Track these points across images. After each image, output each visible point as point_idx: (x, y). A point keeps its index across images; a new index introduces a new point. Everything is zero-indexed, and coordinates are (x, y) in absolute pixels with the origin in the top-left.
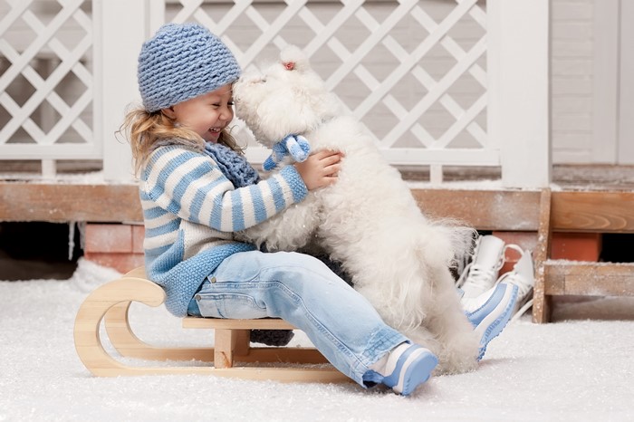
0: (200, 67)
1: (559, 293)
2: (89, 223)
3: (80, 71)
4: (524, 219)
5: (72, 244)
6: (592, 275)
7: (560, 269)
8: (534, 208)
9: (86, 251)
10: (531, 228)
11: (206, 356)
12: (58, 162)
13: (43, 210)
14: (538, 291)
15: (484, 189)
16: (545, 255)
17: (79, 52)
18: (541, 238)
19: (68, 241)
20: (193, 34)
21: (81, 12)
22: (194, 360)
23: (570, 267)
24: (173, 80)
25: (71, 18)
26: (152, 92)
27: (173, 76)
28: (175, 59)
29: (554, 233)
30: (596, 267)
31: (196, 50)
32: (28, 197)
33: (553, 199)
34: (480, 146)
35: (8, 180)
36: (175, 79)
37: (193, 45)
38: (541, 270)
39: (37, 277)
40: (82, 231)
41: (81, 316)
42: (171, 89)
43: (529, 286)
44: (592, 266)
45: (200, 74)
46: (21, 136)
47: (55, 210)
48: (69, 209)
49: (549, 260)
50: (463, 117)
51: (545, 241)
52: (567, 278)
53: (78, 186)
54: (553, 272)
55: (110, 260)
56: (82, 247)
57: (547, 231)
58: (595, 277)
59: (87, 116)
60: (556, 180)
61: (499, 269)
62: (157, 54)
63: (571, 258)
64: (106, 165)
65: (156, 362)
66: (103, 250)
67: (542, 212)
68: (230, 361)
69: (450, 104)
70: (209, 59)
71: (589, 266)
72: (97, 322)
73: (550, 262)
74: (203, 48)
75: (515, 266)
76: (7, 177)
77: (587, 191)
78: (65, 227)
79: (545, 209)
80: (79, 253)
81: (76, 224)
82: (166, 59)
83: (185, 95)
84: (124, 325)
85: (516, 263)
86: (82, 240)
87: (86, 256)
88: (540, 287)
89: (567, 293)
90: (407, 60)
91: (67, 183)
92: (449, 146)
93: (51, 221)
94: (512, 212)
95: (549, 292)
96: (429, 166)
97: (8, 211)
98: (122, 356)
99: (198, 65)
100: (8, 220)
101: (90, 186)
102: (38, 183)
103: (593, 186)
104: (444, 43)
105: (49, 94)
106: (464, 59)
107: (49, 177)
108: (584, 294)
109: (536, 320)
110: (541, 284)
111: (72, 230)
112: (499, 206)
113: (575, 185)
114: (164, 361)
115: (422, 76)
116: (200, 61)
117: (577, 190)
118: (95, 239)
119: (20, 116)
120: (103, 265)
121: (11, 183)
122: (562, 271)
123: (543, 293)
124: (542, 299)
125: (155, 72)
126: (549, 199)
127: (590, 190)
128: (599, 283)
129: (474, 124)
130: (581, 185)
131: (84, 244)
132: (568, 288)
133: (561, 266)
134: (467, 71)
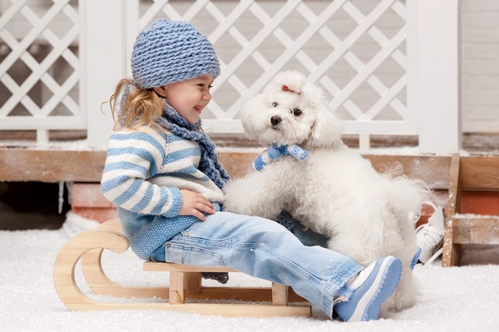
0: (191, 56)
1: (464, 242)
2: (76, 183)
3: (69, 56)
4: (437, 180)
5: (61, 200)
6: (493, 227)
7: (466, 222)
8: (446, 170)
9: (73, 206)
10: (444, 187)
11: (163, 294)
12: (51, 131)
13: (37, 172)
14: (447, 240)
15: (404, 154)
16: (453, 210)
17: (68, 41)
18: (451, 195)
19: (58, 197)
20: (187, 30)
21: (69, 7)
22: (155, 297)
23: (474, 220)
24: (166, 64)
25: (61, 12)
26: (147, 72)
27: (167, 60)
28: (171, 46)
29: (463, 191)
30: (496, 220)
31: (189, 42)
32: (25, 161)
33: (462, 163)
34: (401, 119)
35: (9, 147)
36: (169, 63)
37: (187, 37)
38: (450, 223)
39: (32, 227)
40: (70, 189)
41: (59, 260)
42: (164, 71)
43: (441, 236)
44: (493, 219)
45: (189, 61)
46: (20, 110)
47: (48, 172)
48: (58, 170)
49: (457, 214)
50: (386, 95)
51: (454, 199)
52: (471, 230)
53: (67, 152)
54: (460, 225)
55: (93, 213)
56: (70, 202)
57: (456, 190)
58: (495, 228)
59: (74, 93)
60: (465, 147)
61: (416, 221)
62: (155, 41)
63: (476, 213)
64: (89, 134)
65: (123, 299)
66: (87, 205)
67: (452, 174)
68: (182, 299)
69: (375, 83)
70: (199, 51)
71: (490, 219)
72: (72, 266)
73: (458, 216)
74: (195, 41)
75: (429, 219)
76: (8, 144)
77: (490, 156)
78: (56, 186)
79: (455, 171)
80: (67, 207)
81: (65, 184)
82: (162, 45)
83: (174, 78)
84: (97, 268)
85: (430, 217)
86: (70, 197)
87: (73, 210)
88: (449, 237)
89: (471, 242)
90: (340, 46)
91: (57, 149)
92: (375, 118)
93: (45, 181)
94: (428, 174)
95: (456, 242)
96: (358, 135)
97: (9, 173)
98: (96, 294)
99: (189, 54)
100: (9, 180)
101: (76, 152)
102: (33, 149)
103: (496, 152)
104: (370, 32)
105: (43, 75)
106: (388, 46)
107: (43, 144)
108: (486, 243)
109: (445, 265)
110: (450, 235)
111: (61, 188)
112: (417, 169)
113: (482, 151)
114: (130, 298)
115: (352, 59)
116: (191, 51)
117: (481, 155)
118: (81, 195)
119: (19, 93)
120: (88, 217)
121: (11, 149)
122: (467, 223)
123: (451, 242)
124: (451, 247)
125: (151, 55)
126: (458, 163)
127: (493, 155)
129: (396, 100)
130: (487, 151)
131: (72, 200)
132: (472, 238)
133: (467, 220)
134: (390, 55)
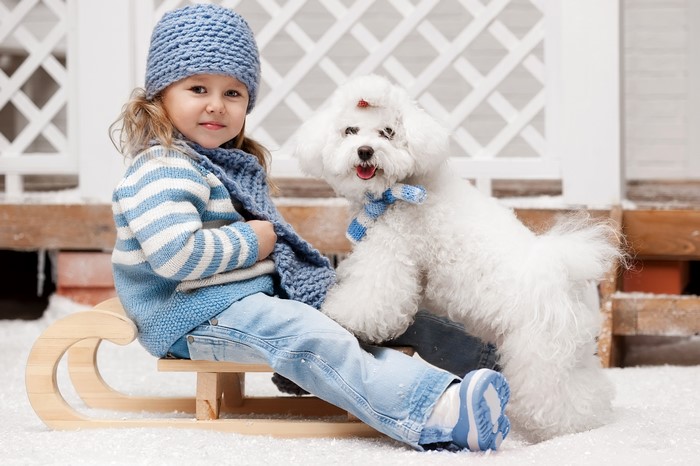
1: (631, 332)
2: (63, 251)
3: (53, 68)
5: (41, 277)
6: (670, 311)
7: (631, 304)
9: (59, 285)
11: (188, 407)
13: (7, 235)
14: (604, 330)
15: (542, 207)
16: (613, 287)
17: (51, 42)
19: (36, 272)
22: (176, 412)
23: (643, 300)
25: (40, 2)
30: (675, 301)
33: (625, 218)
34: (535, 154)
38: (609, 305)
40: (54, 260)
41: (33, 357)
44: (670, 300)
47: (21, 236)
48: (37, 234)
49: (618, 293)
50: (515, 120)
51: (615, 269)
52: (639, 314)
53: (49, 207)
54: (624, 308)
55: (88, 296)
56: (54, 279)
58: (674, 313)
59: (59, 120)
60: (629, 196)
63: (646, 290)
64: (83, 181)
66: (79, 284)
68: (215, 412)
69: (500, 104)
71: (667, 300)
72: (53, 363)
73: (619, 295)
77: (667, 209)
78: (34, 255)
80: (51, 287)
81: (47, 253)
84: (91, 369)
86: (55, 272)
87: (59, 291)
88: (606, 326)
89: (639, 333)
90: (446, 50)
91: (35, 203)
92: (500, 155)
93: (17, 248)
95: (618, 332)
96: (474, 179)
98: (89, 407)
101: (63, 206)
102: (1, 203)
103: (676, 204)
104: (492, 30)
105: (15, 94)
106: (517, 48)
107: (14, 194)
108: (661, 333)
110: (608, 322)
111: (41, 259)
113: (654, 202)
114: (139, 412)
117: (653, 208)
118: (71, 270)
120: (80, 301)
122: (633, 305)
123: (610, 333)
124: (609, 340)
126: (620, 219)
127: (671, 207)
128: (678, 321)
129: (530, 127)
130: (662, 202)
131: (57, 276)
132: (641, 327)
133: (632, 300)
134: (520, 63)
